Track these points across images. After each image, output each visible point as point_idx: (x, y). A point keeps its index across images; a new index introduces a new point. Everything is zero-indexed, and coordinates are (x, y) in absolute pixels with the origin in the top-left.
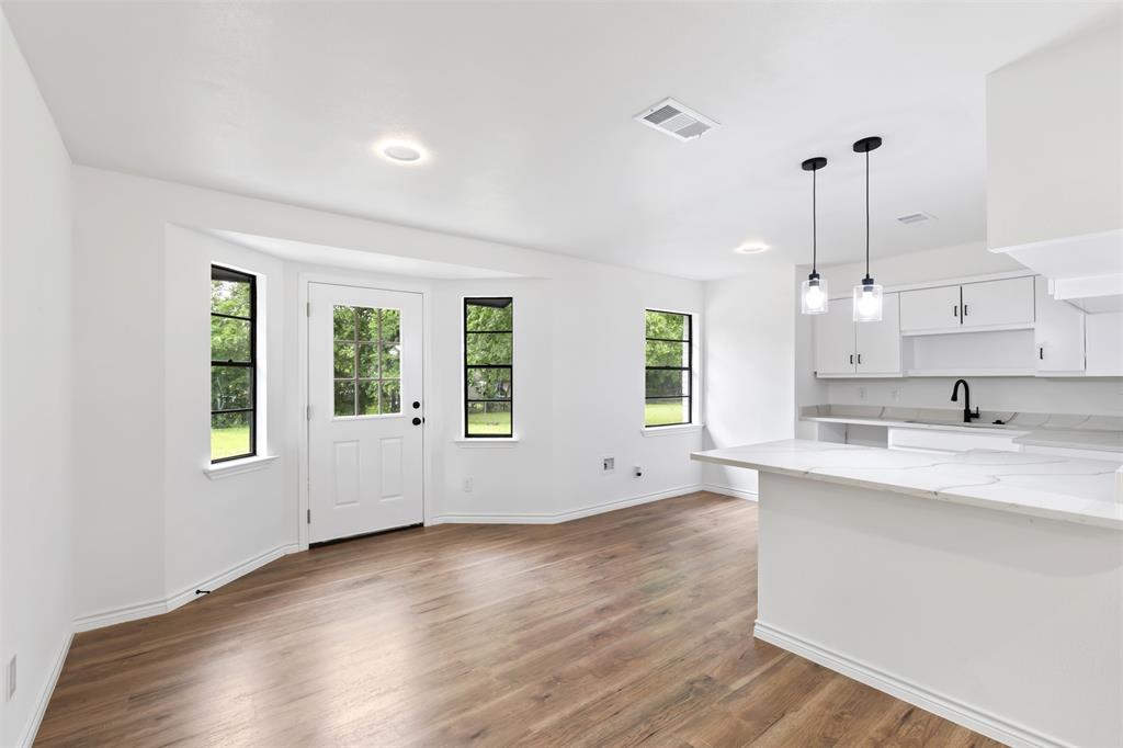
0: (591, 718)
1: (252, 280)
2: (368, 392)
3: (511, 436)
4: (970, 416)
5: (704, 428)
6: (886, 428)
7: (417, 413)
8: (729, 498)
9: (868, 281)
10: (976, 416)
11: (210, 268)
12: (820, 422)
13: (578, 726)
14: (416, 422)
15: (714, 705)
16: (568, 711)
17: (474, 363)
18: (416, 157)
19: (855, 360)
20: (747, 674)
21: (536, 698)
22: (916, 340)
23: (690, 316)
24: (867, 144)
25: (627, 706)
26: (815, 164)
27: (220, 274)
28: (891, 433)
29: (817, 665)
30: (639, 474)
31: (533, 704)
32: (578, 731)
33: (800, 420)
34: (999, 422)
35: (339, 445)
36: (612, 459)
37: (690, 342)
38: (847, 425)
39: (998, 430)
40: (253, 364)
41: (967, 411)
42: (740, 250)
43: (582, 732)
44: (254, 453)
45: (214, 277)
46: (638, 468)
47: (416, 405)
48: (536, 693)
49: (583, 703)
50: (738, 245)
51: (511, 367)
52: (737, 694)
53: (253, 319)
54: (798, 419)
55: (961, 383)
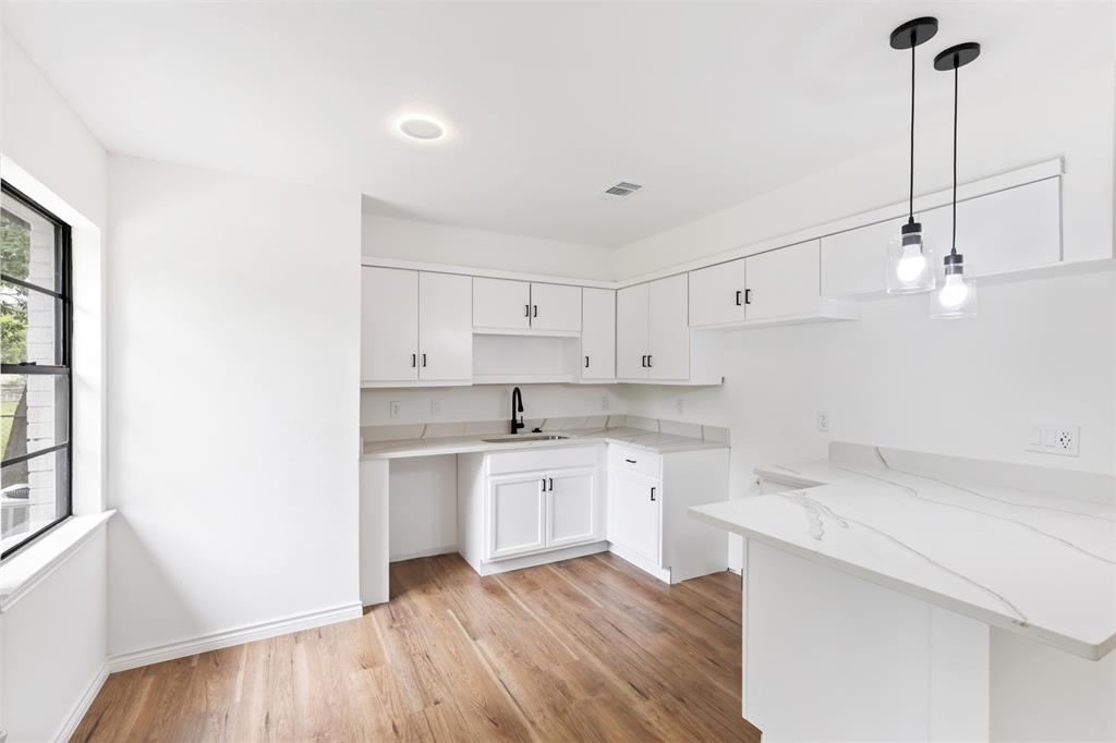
4: (514, 427)
10: (522, 426)
12: (389, 460)
19: (419, 361)
28: (487, 460)
34: (537, 431)
38: (403, 460)
41: (514, 420)
54: (361, 460)
55: (517, 391)
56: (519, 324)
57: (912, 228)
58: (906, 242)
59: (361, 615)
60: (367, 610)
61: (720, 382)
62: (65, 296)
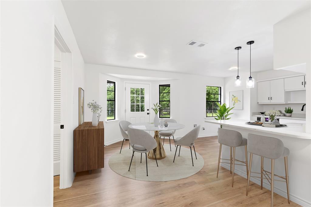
1: (114, 83)
2: (143, 109)
3: (170, 118)
7: (148, 112)
9: (250, 78)
11: (107, 81)
14: (148, 114)
17: (161, 100)
18: (143, 57)
19: (270, 99)
22: (291, 92)
23: (221, 87)
26: (238, 48)
27: (109, 82)
30: (204, 129)
33: (252, 116)
35: (131, 118)
36: (196, 125)
37: (221, 94)
40: (115, 100)
42: (230, 69)
44: (115, 119)
45: (108, 83)
46: (204, 128)
47: (148, 110)
50: (229, 68)
51: (170, 101)
53: (115, 91)
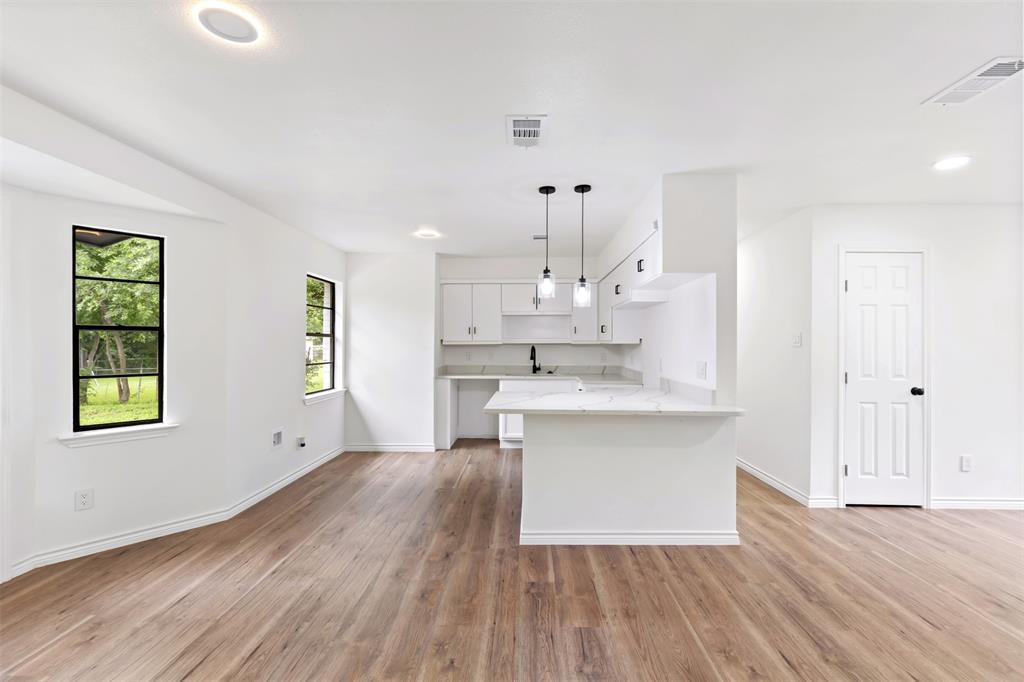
0: (504, 653)
3: (160, 420)
4: (536, 369)
5: (347, 393)
6: (498, 380)
8: (376, 454)
9: (582, 280)
10: (539, 369)
12: (452, 380)
13: (504, 665)
15: (557, 597)
16: (482, 660)
19: (472, 331)
20: (547, 568)
21: (445, 670)
23: (333, 285)
24: (583, 189)
25: (514, 630)
26: (547, 190)
28: (501, 384)
29: (570, 546)
30: (303, 445)
31: (450, 675)
32: (509, 669)
33: (438, 379)
34: (550, 372)
36: (280, 434)
38: (459, 380)
39: (550, 377)
41: (534, 366)
43: (512, 667)
46: (301, 439)
48: (439, 665)
49: (484, 647)
52: (559, 583)
54: (436, 378)
55: (533, 349)
56: (530, 309)
57: (546, 271)
58: (545, 277)
59: (434, 451)
60: (437, 450)
61: (638, 342)
62: (333, 309)
